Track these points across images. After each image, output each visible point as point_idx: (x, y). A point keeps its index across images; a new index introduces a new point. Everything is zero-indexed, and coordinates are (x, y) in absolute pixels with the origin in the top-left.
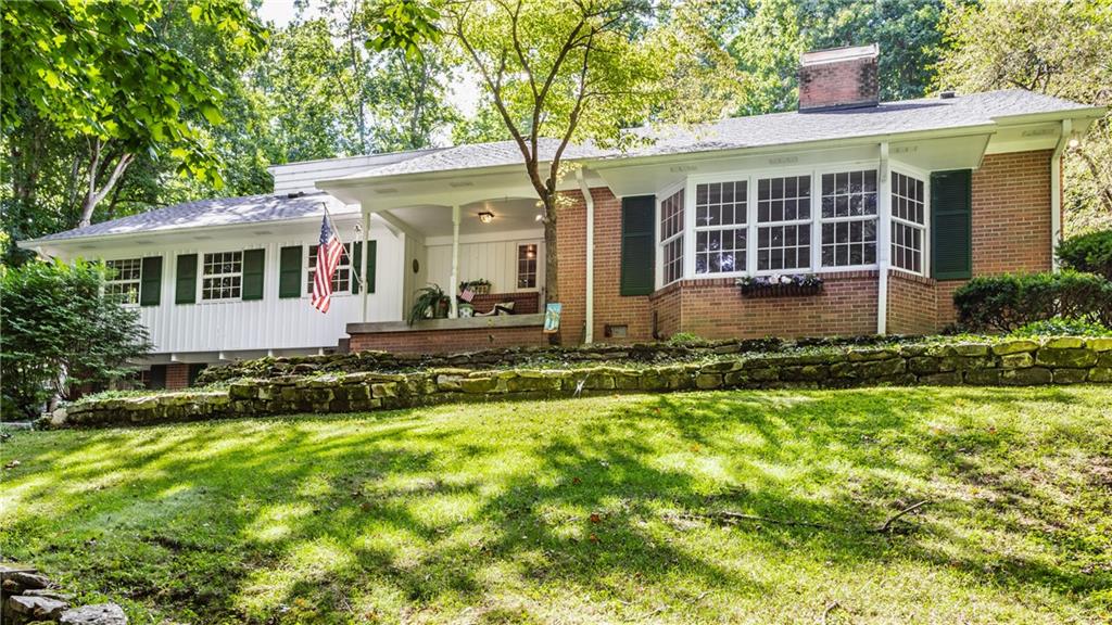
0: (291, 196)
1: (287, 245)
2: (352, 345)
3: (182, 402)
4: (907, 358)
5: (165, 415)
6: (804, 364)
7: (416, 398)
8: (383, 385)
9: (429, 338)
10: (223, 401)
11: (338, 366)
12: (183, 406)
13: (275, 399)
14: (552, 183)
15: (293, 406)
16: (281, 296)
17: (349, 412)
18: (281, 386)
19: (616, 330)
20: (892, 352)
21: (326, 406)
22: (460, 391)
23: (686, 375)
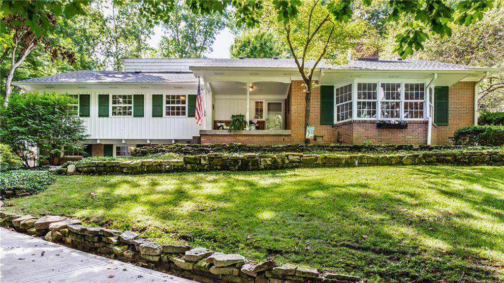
0: (137, 73)
1: (155, 94)
2: (202, 139)
3: (157, 164)
4: (489, 155)
5: (145, 170)
6: (446, 156)
7: (281, 165)
8: (266, 159)
9: (238, 138)
10: (181, 164)
11: (220, 149)
12: (156, 166)
13: (210, 164)
14: (310, 77)
15: (219, 167)
16: (153, 116)
17: (249, 170)
18: (213, 158)
19: (319, 138)
20: (482, 153)
21: (237, 168)
22: (301, 162)
23: (399, 159)
